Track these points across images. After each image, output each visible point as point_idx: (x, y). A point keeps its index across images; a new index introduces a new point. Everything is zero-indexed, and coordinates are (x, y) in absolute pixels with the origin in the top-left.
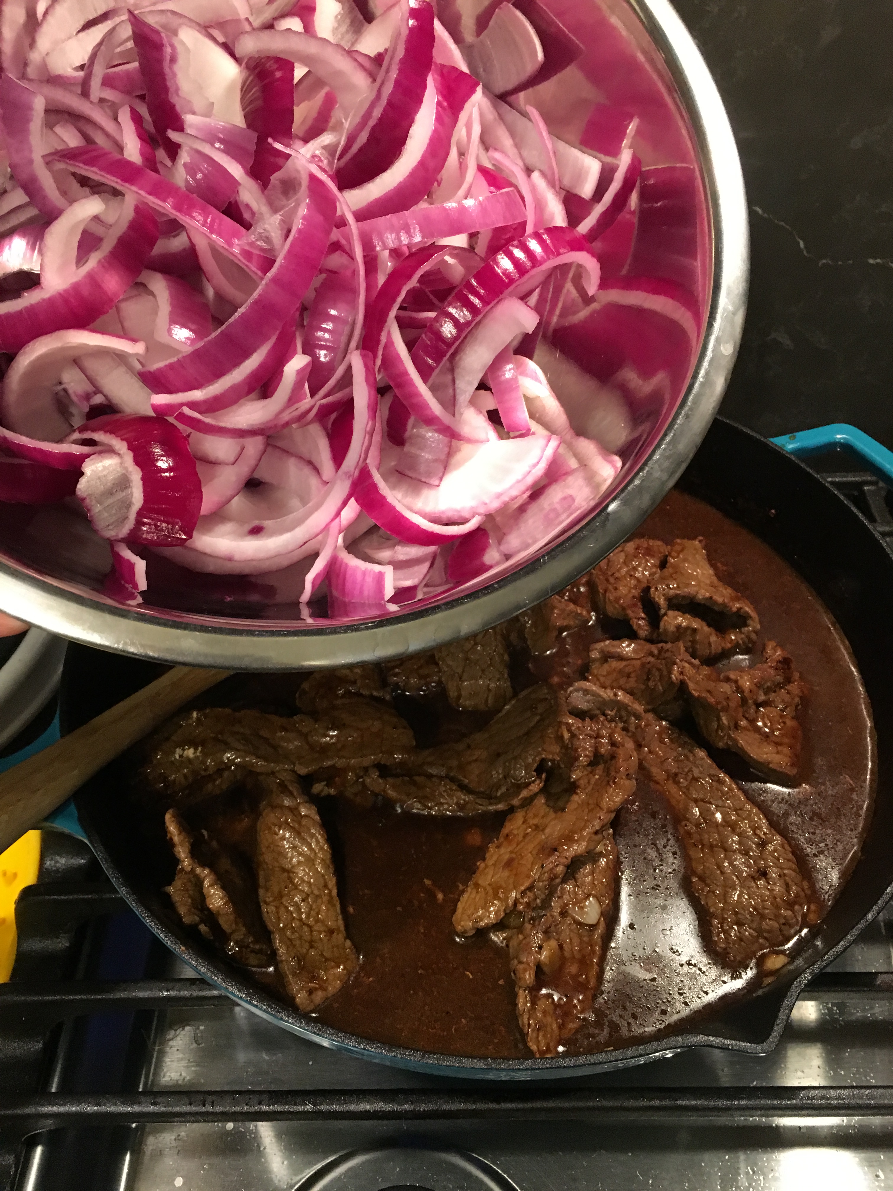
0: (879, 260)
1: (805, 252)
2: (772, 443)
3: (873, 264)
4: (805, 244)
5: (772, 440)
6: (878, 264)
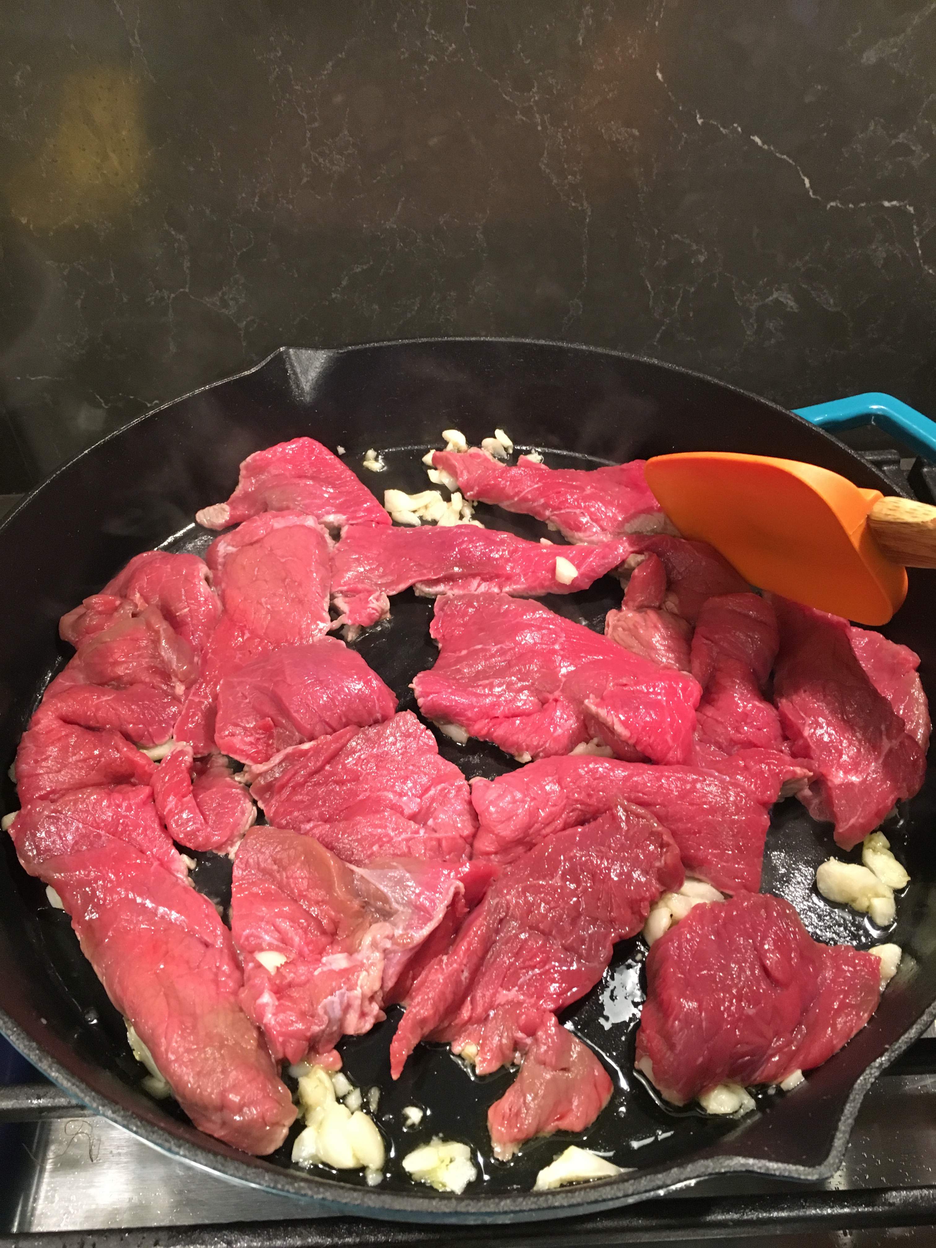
0: (894, 203)
1: (811, 193)
2: (796, 415)
3: (888, 208)
4: (810, 183)
5: (795, 411)
6: (894, 207)
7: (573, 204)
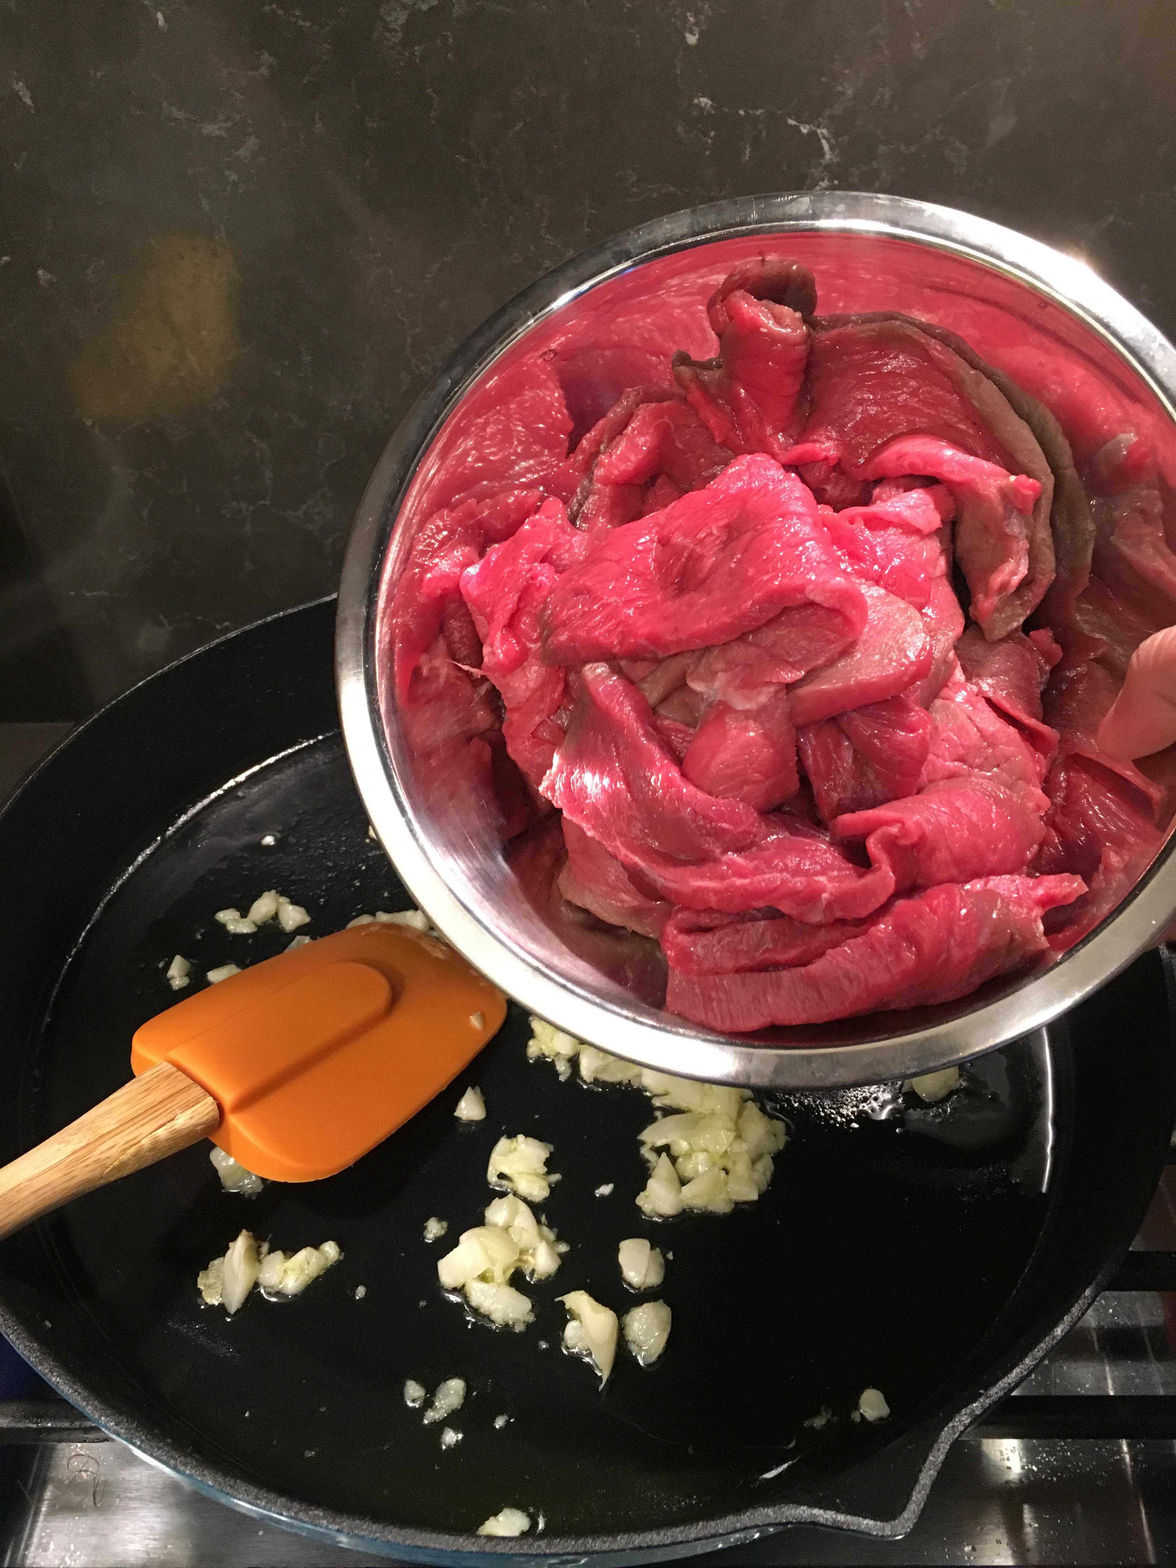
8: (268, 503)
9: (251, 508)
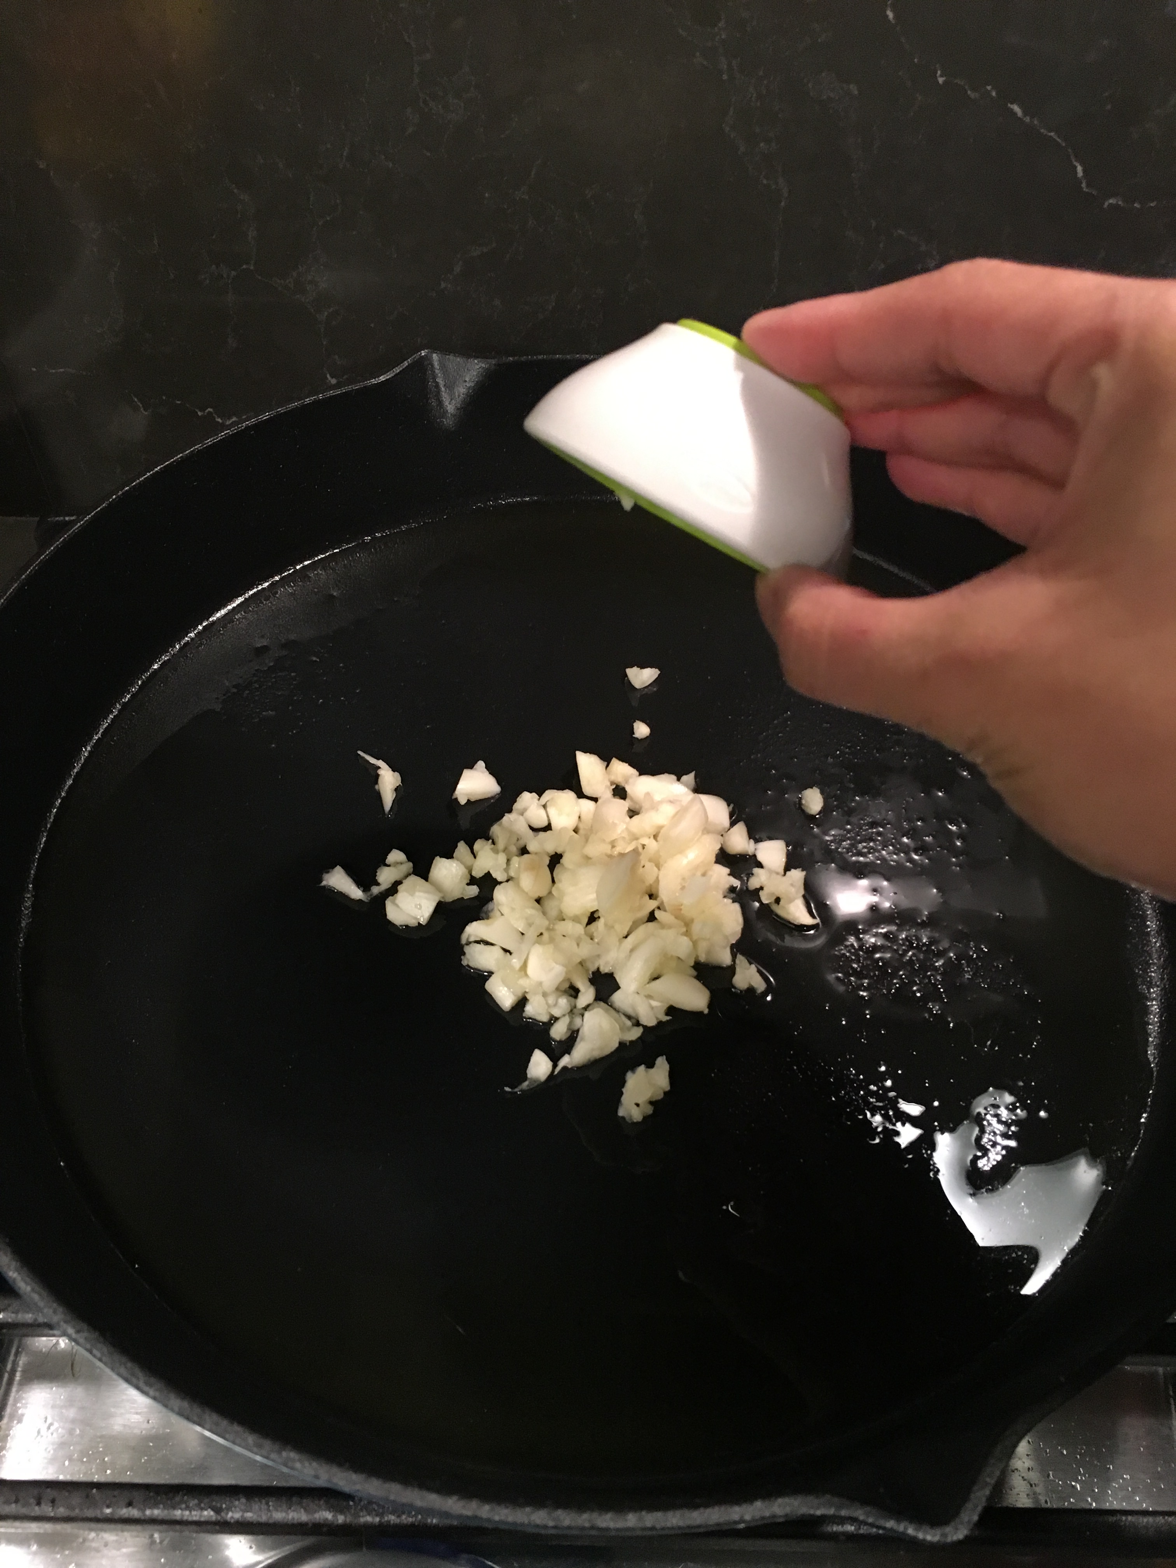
1: (1084, 185)
4: (1084, 171)
7: (765, 182)
8: (252, 268)
9: (233, 273)
